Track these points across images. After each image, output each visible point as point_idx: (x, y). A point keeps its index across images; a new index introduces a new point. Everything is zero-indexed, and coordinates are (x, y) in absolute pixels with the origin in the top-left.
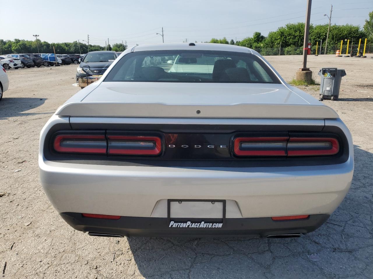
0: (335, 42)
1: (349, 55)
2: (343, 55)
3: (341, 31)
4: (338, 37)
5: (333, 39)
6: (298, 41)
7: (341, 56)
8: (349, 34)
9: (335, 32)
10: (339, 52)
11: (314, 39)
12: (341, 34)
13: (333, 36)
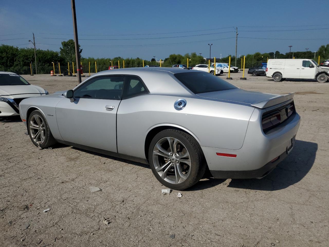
0: (42, 64)
1: (63, 74)
2: (58, 75)
3: (45, 55)
4: (44, 59)
5: (40, 61)
6: (7, 62)
7: (56, 75)
8: (52, 58)
9: (41, 55)
10: (53, 72)
11: (23, 61)
12: (45, 58)
13: (39, 59)
